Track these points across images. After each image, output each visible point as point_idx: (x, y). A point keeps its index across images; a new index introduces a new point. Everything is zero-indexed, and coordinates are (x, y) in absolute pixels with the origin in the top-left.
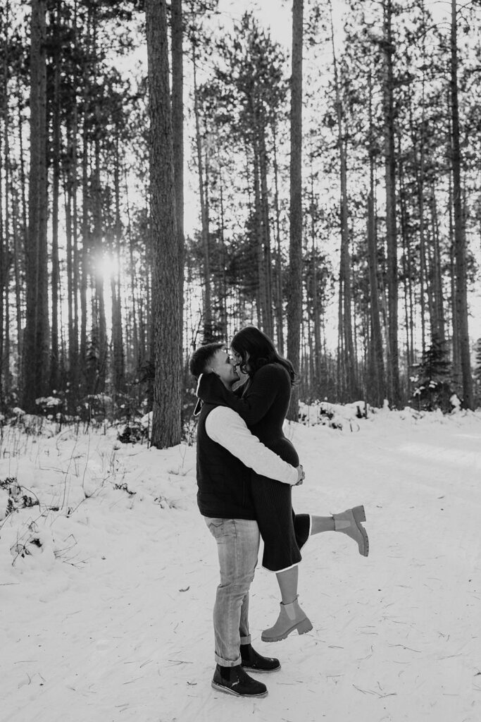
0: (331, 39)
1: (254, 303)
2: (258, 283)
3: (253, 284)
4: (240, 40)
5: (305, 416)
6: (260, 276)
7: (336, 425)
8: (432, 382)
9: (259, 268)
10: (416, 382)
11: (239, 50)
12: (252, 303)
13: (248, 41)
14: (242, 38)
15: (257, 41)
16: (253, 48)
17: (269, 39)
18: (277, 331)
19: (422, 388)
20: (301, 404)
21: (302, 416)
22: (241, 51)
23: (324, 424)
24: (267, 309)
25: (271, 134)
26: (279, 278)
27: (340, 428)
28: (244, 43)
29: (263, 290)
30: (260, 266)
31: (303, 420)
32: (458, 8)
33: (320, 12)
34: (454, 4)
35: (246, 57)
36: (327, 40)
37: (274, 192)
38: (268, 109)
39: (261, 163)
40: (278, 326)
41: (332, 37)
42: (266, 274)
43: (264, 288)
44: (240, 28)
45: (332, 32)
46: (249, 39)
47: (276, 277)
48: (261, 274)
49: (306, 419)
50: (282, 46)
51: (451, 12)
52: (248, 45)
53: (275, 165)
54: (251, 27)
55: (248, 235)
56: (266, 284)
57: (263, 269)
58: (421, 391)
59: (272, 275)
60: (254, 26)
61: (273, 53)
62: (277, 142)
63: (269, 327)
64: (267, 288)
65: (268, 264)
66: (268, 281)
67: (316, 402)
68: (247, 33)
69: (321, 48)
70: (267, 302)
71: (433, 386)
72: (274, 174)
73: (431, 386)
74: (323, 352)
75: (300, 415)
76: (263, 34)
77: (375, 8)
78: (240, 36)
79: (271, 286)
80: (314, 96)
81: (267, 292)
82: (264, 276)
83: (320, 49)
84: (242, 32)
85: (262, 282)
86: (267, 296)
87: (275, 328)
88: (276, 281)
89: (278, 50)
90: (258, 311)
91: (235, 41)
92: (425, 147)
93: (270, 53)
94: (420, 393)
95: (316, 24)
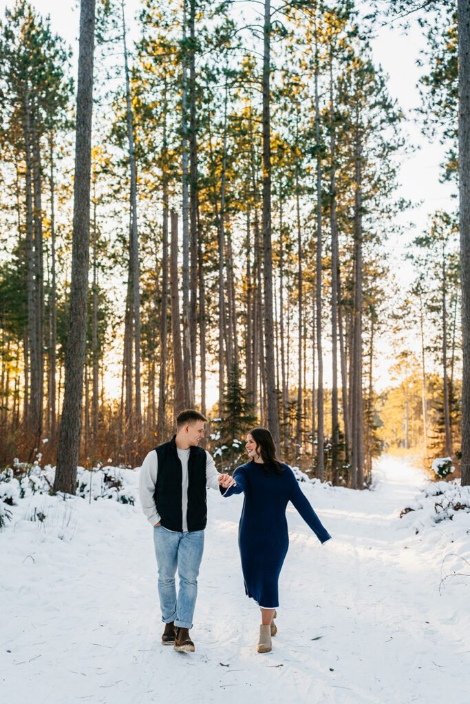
0: (122, 37)
1: (21, 343)
2: (27, 317)
3: (20, 319)
4: (12, 28)
5: (84, 486)
6: (29, 308)
7: (127, 498)
8: (235, 441)
9: (29, 299)
10: (217, 441)
11: (10, 40)
12: (18, 343)
13: (22, 30)
14: (15, 26)
15: (33, 32)
16: (28, 39)
17: (48, 30)
18: (47, 377)
19: (224, 447)
20: (80, 469)
21: (80, 485)
22: (14, 43)
23: (110, 497)
24: (37, 349)
25: (47, 148)
26: (53, 317)
27: (132, 502)
28: (17, 32)
29: (31, 326)
30: (30, 297)
31: (82, 491)
32: (272, 11)
33: (111, 6)
34: (267, 6)
35: (20, 50)
36: (118, 38)
37: (49, 213)
38: (44, 115)
39: (35, 176)
40: (48, 372)
41: (124, 36)
42: (37, 307)
43: (35, 322)
44: (13, 14)
45: (124, 30)
46: (23, 28)
47: (48, 314)
48: (31, 307)
49: (86, 489)
50: (63, 41)
51: (264, 14)
52: (21, 35)
53: (52, 184)
54: (26, 13)
55: (17, 263)
56: (37, 319)
57: (33, 301)
58: (223, 451)
59: (44, 312)
60: (30, 14)
61: (52, 49)
62: (54, 156)
63: (39, 370)
64: (37, 324)
65: (40, 295)
66: (39, 315)
67: (99, 465)
68: (22, 21)
69: (111, 47)
70: (37, 340)
71: (237, 446)
72: (50, 193)
73: (234, 445)
74: (100, 402)
75: (78, 483)
76: (40, 24)
77: (174, 9)
78: (13, 23)
79: (42, 322)
80: (101, 102)
81: (37, 328)
82: (34, 308)
83: (109, 49)
84: (15, 19)
85: (31, 315)
86: (37, 333)
87: (45, 374)
88: (48, 319)
89: (58, 45)
90: (25, 352)
91: (6, 28)
92: (226, 174)
93: (49, 48)
94: (221, 454)
95: (106, 19)
